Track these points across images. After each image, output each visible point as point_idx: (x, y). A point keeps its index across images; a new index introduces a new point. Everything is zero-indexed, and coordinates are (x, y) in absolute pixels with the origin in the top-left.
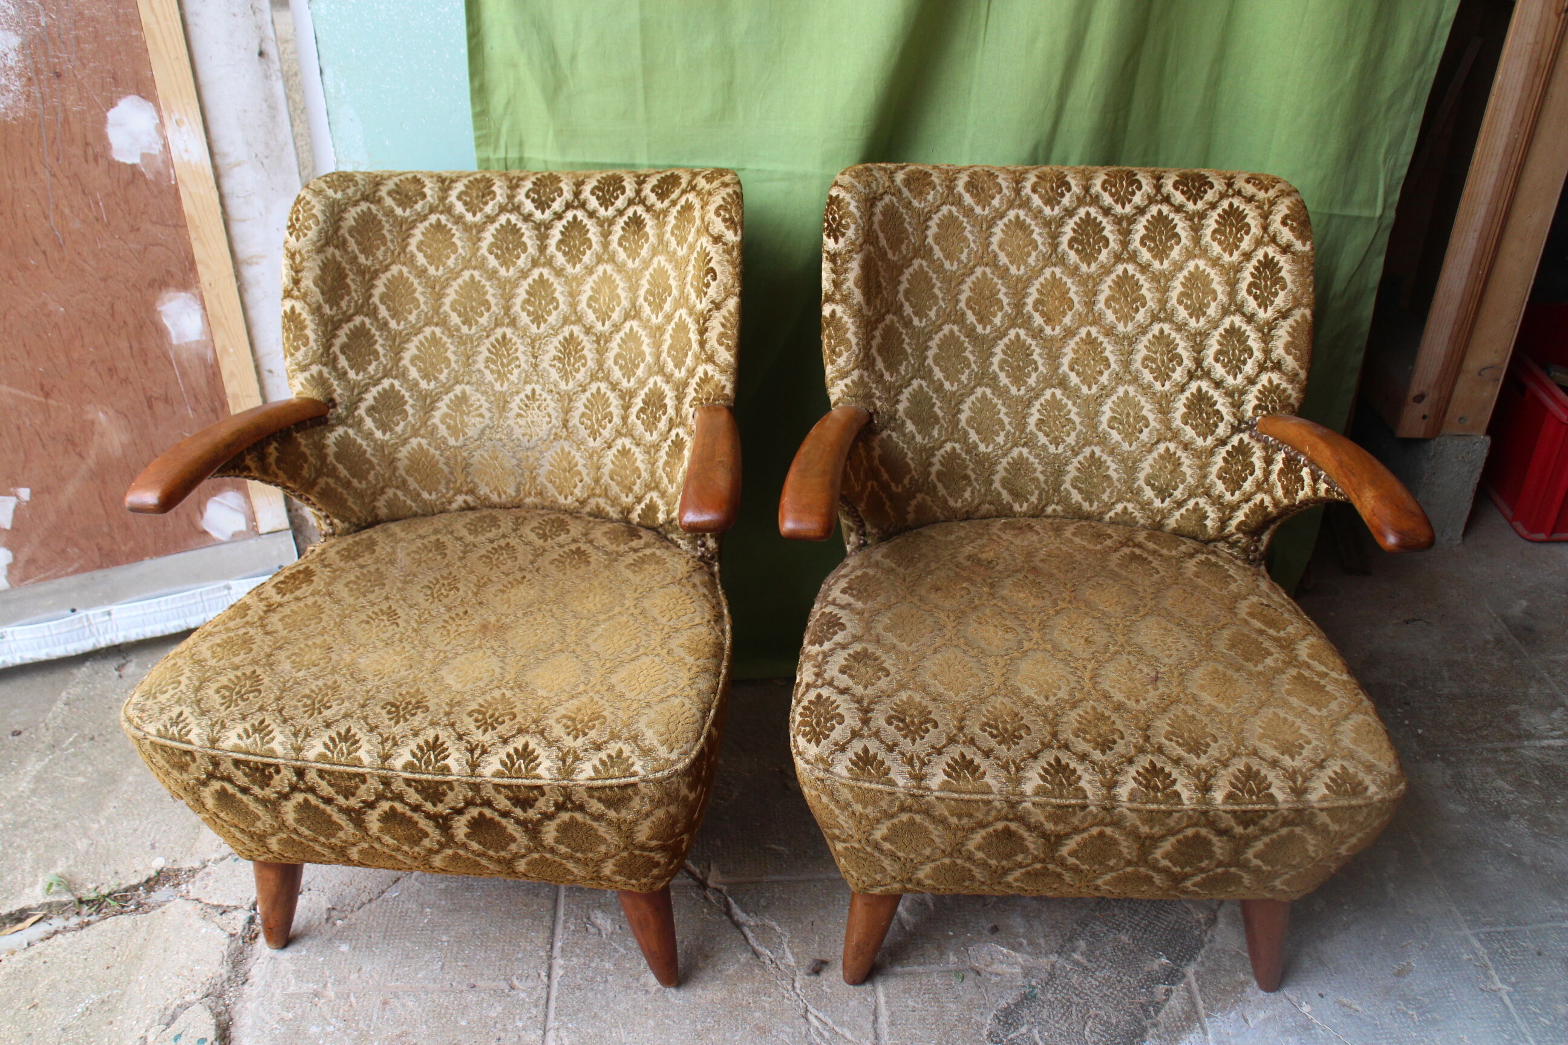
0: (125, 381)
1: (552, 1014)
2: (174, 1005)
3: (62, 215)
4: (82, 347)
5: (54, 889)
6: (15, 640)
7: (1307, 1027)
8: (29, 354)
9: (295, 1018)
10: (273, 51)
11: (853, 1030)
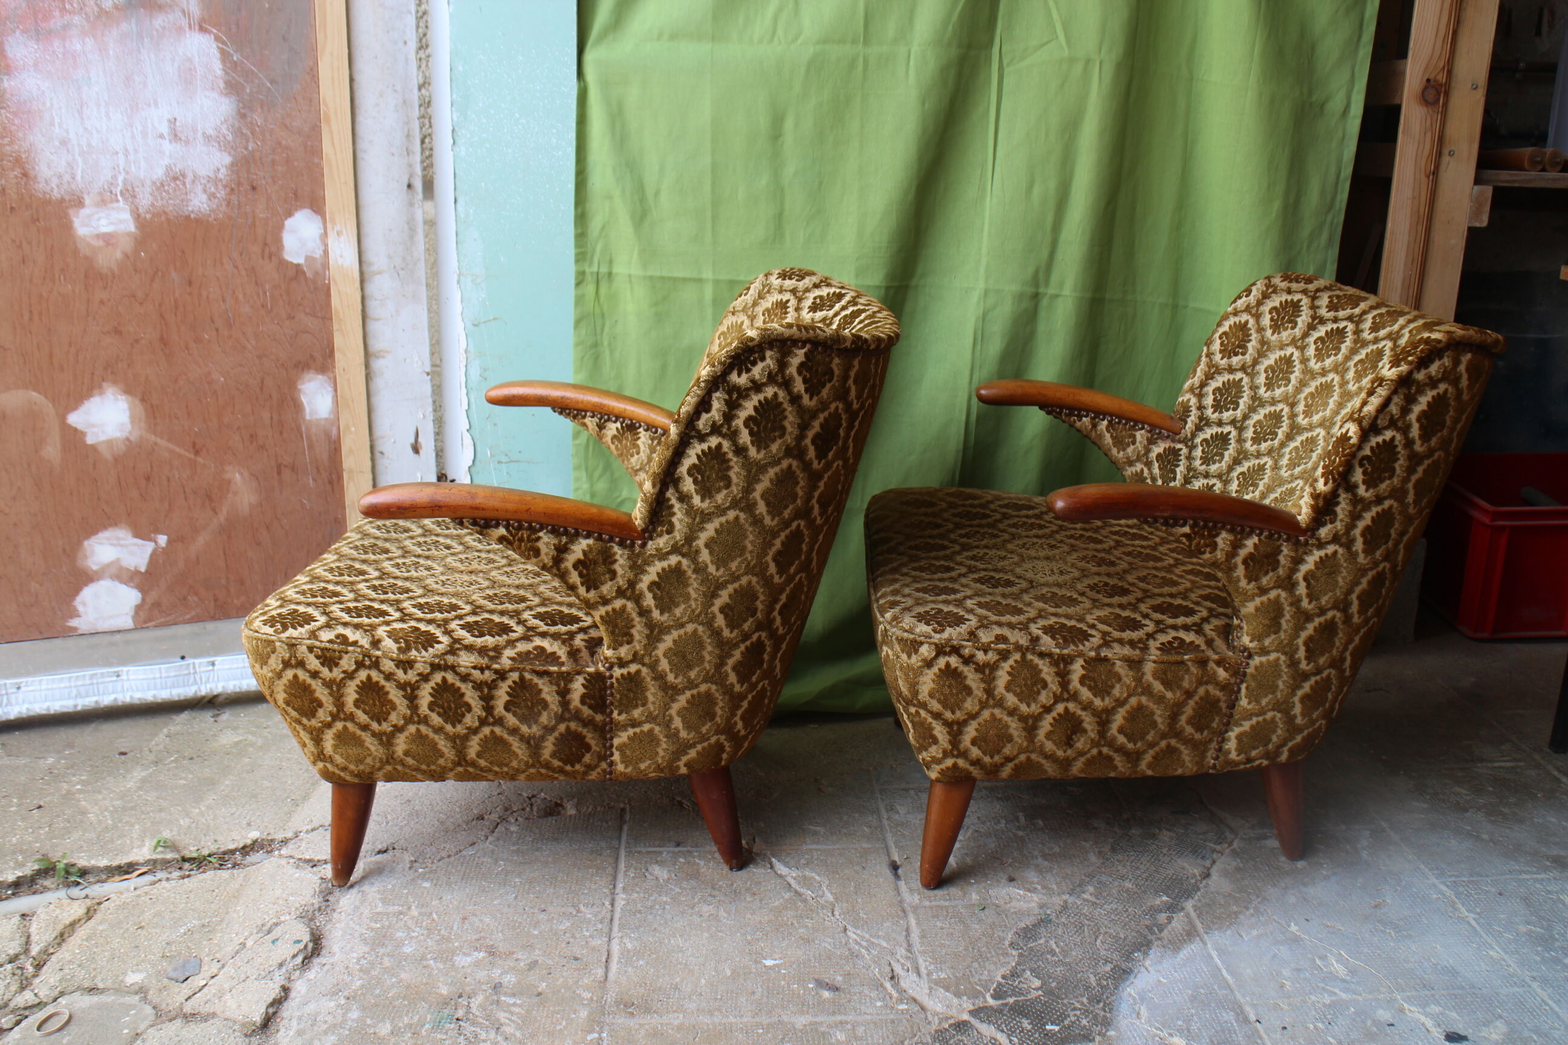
0: (262, 447)
1: (616, 928)
2: (271, 922)
3: (237, 300)
4: (233, 413)
5: (160, 849)
6: (128, 680)
7: (1296, 940)
8: (189, 415)
9: (383, 927)
10: (418, 185)
11: (888, 941)
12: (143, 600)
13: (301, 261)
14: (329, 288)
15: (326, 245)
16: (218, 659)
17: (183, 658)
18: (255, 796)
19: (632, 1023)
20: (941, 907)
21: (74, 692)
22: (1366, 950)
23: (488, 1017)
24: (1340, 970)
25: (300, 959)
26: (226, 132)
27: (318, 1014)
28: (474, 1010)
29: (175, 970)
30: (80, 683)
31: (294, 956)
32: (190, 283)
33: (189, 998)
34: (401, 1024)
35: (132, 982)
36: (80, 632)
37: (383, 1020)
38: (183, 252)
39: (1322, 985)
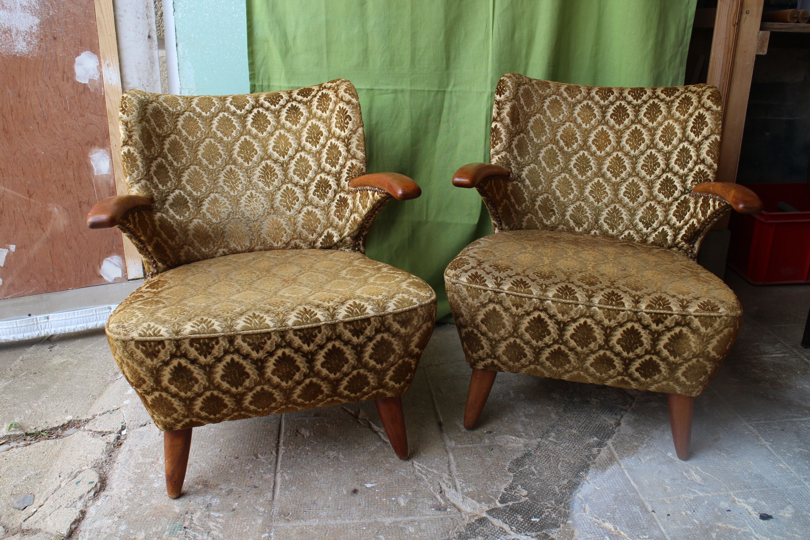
0: (69, 192)
1: (279, 468)
2: (76, 471)
3: (49, 105)
4: (50, 173)
5: (13, 429)
8: (24, 174)
9: (142, 472)
10: (155, 36)
11: (438, 470)
12: (3, 282)
13: (87, 82)
14: (104, 98)
15: (101, 73)
16: (51, 315)
17: (30, 315)
18: (71, 395)
19: (288, 526)
20: (468, 448)
22: (711, 466)
23: (203, 526)
24: (697, 478)
25: (92, 493)
26: (35, 4)
27: (101, 528)
28: (195, 522)
29: (18, 502)
31: (89, 492)
32: (19, 96)
33: (26, 520)
34: (151, 532)
37: (140, 530)
38: (14, 77)
39: (688, 488)
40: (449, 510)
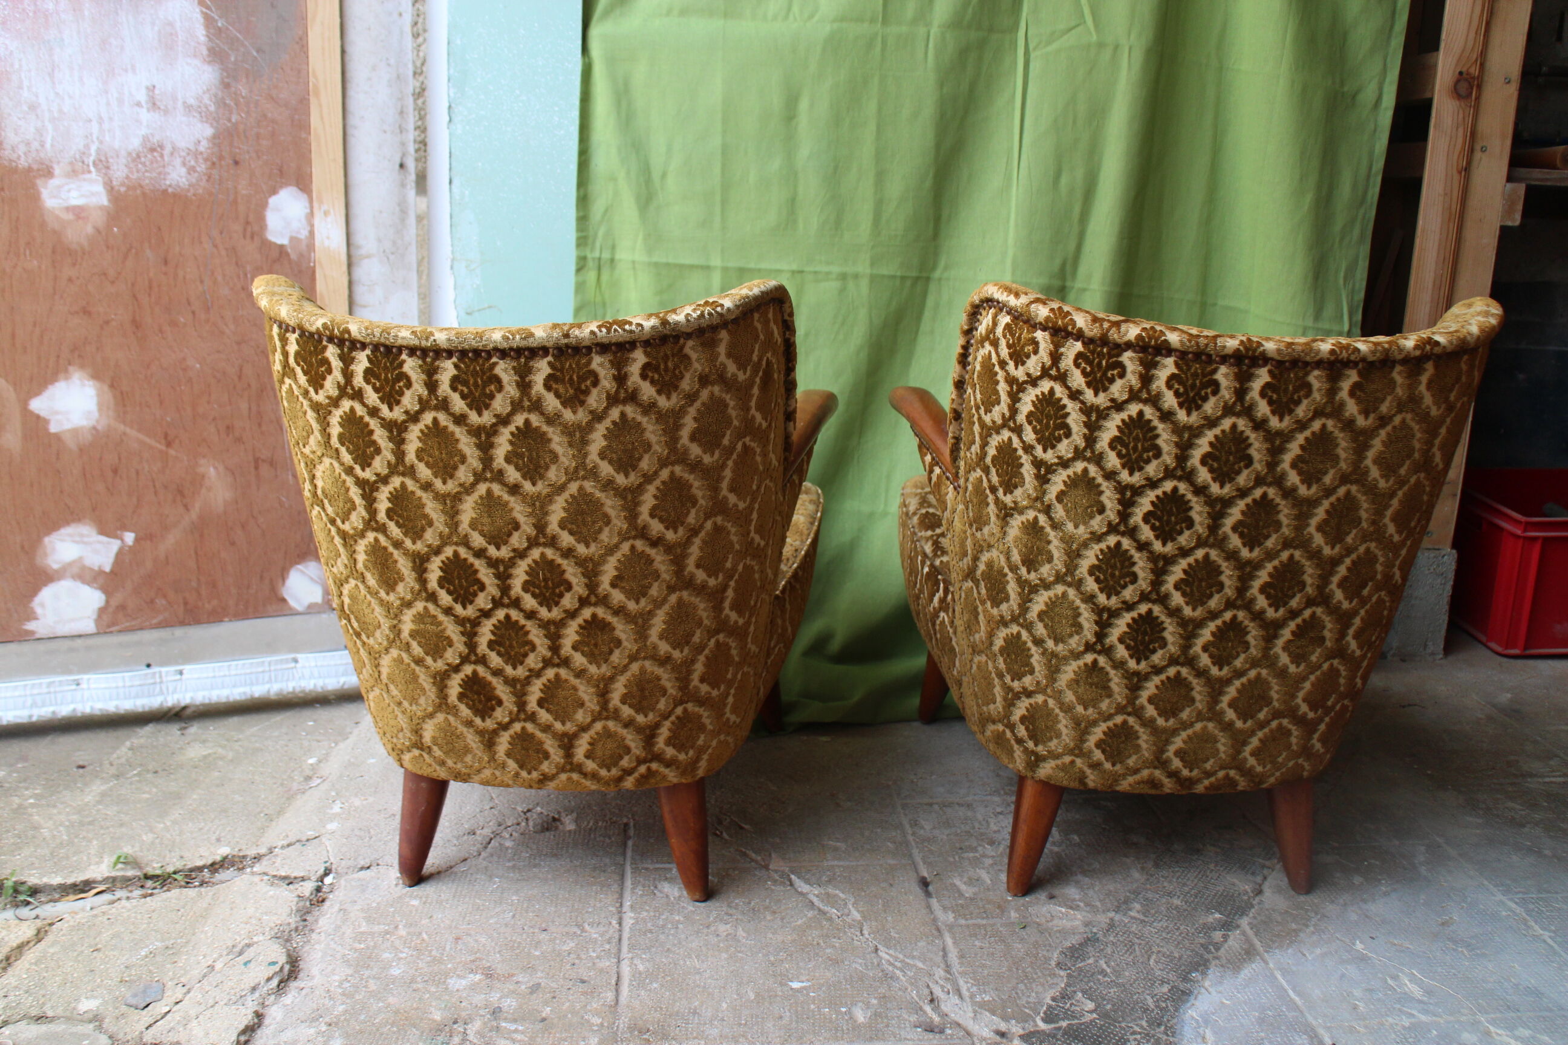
0: (239, 440)
1: (625, 948)
2: (243, 943)
3: (215, 281)
4: (209, 403)
5: (120, 866)
6: (89, 689)
7: (1363, 958)
8: (161, 403)
9: (368, 948)
10: (411, 165)
11: (924, 962)
12: (107, 602)
13: (283, 241)
14: (314, 272)
15: (312, 226)
16: (187, 668)
17: (149, 666)
18: (225, 811)
20: (979, 926)
21: (29, 701)
22: (1439, 969)
24: (1416, 991)
25: (275, 982)
26: (208, 102)
28: (471, 1037)
29: (135, 995)
30: (36, 691)
31: (269, 979)
32: (166, 262)
33: (150, 1026)
35: (85, 1009)
36: (38, 636)
38: (160, 229)
39: (1398, 1006)
40: (949, 1031)
